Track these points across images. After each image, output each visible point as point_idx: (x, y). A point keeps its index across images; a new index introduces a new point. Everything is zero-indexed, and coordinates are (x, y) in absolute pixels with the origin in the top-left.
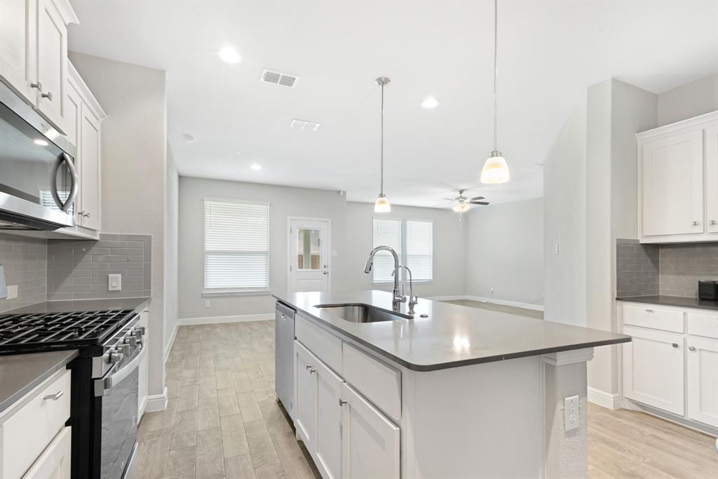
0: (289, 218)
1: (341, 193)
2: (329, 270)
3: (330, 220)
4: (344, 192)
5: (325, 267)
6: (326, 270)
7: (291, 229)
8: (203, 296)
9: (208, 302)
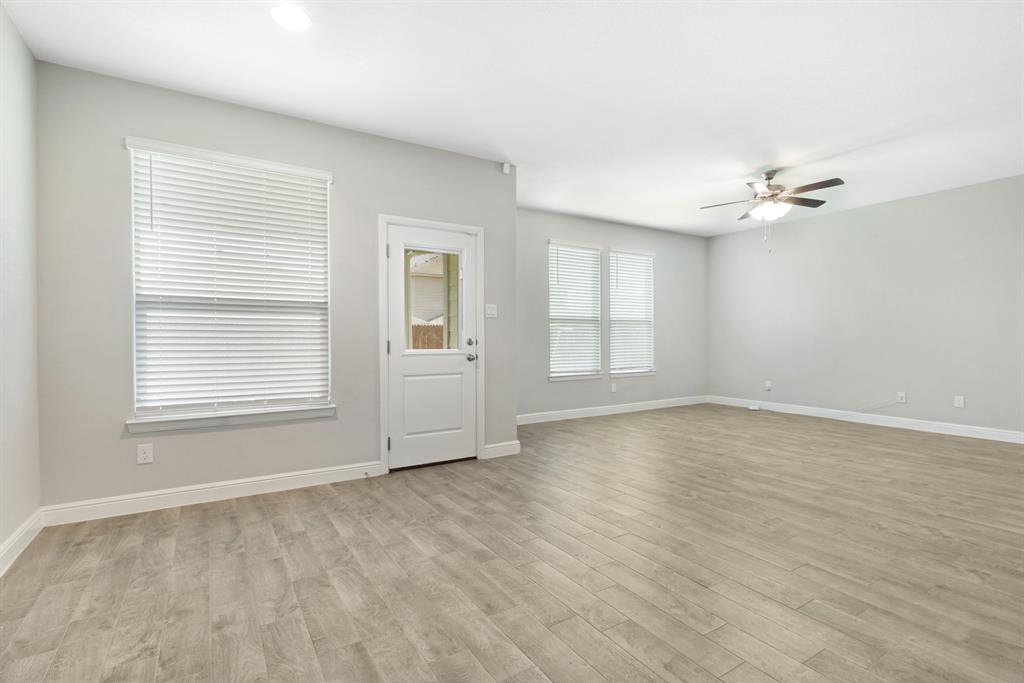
0: (382, 219)
1: (507, 169)
2: (478, 350)
3: (480, 231)
4: (513, 167)
5: (470, 343)
6: (471, 350)
7: (388, 247)
8: (131, 432)
9: (146, 449)
